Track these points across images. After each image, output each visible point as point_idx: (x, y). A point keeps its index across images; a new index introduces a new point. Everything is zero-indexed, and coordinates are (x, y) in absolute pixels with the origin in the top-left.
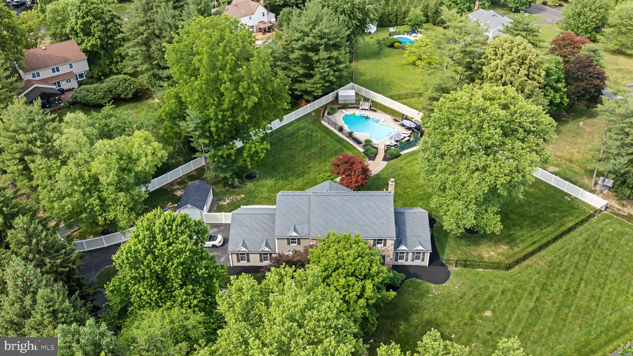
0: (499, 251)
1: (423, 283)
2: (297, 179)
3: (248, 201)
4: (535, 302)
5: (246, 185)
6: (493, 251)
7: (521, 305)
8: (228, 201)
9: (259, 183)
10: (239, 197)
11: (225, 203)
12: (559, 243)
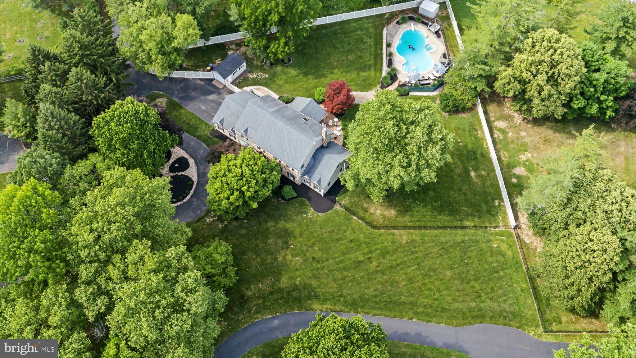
0: (386, 213)
1: (308, 205)
2: (313, 79)
3: (266, 83)
4: (365, 259)
5: (276, 67)
6: (381, 211)
7: (353, 255)
8: (255, 76)
9: (286, 70)
10: (264, 76)
11: (251, 77)
12: (438, 232)
